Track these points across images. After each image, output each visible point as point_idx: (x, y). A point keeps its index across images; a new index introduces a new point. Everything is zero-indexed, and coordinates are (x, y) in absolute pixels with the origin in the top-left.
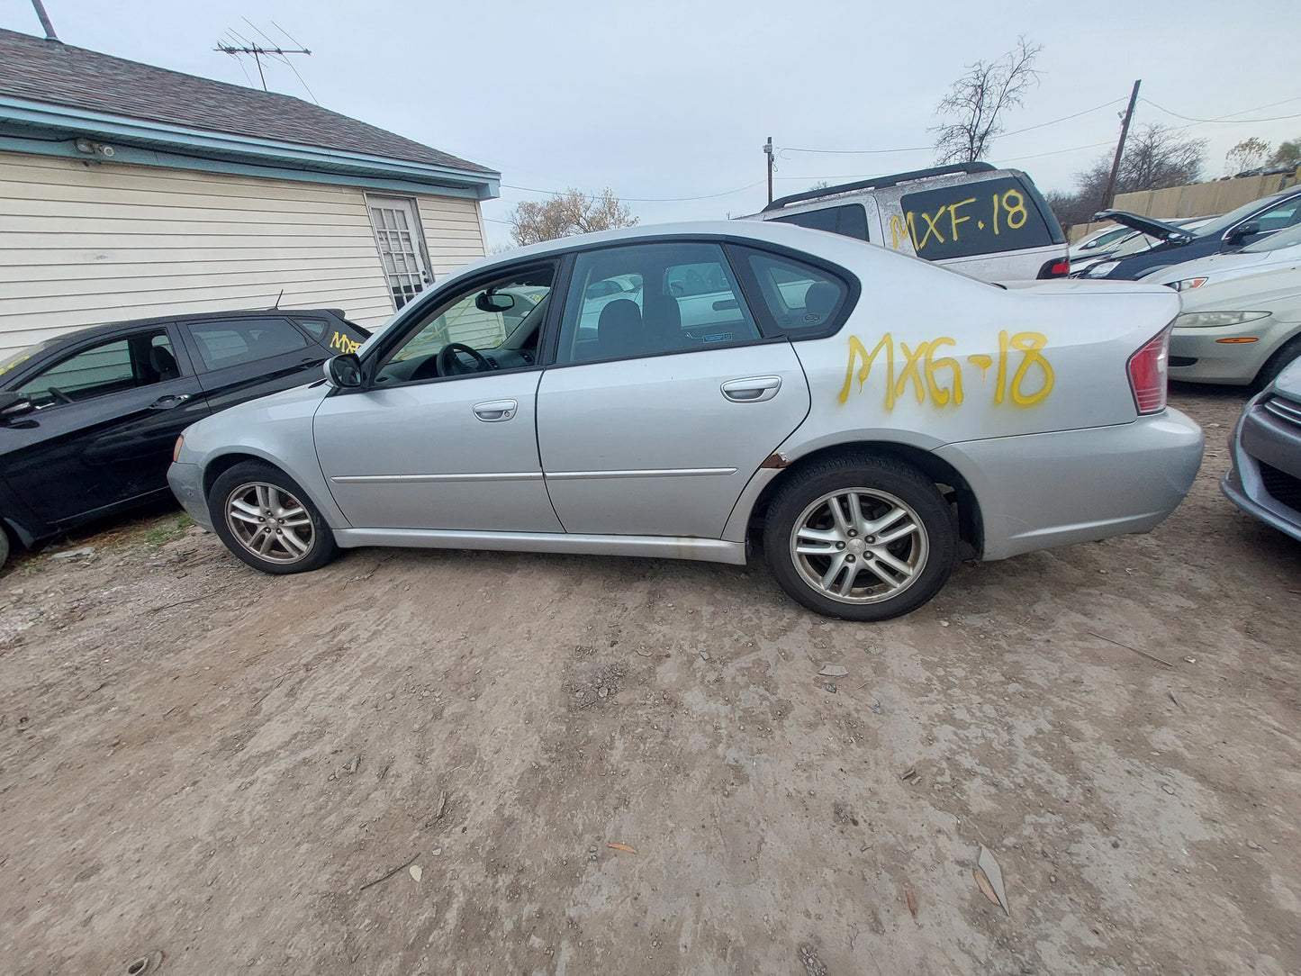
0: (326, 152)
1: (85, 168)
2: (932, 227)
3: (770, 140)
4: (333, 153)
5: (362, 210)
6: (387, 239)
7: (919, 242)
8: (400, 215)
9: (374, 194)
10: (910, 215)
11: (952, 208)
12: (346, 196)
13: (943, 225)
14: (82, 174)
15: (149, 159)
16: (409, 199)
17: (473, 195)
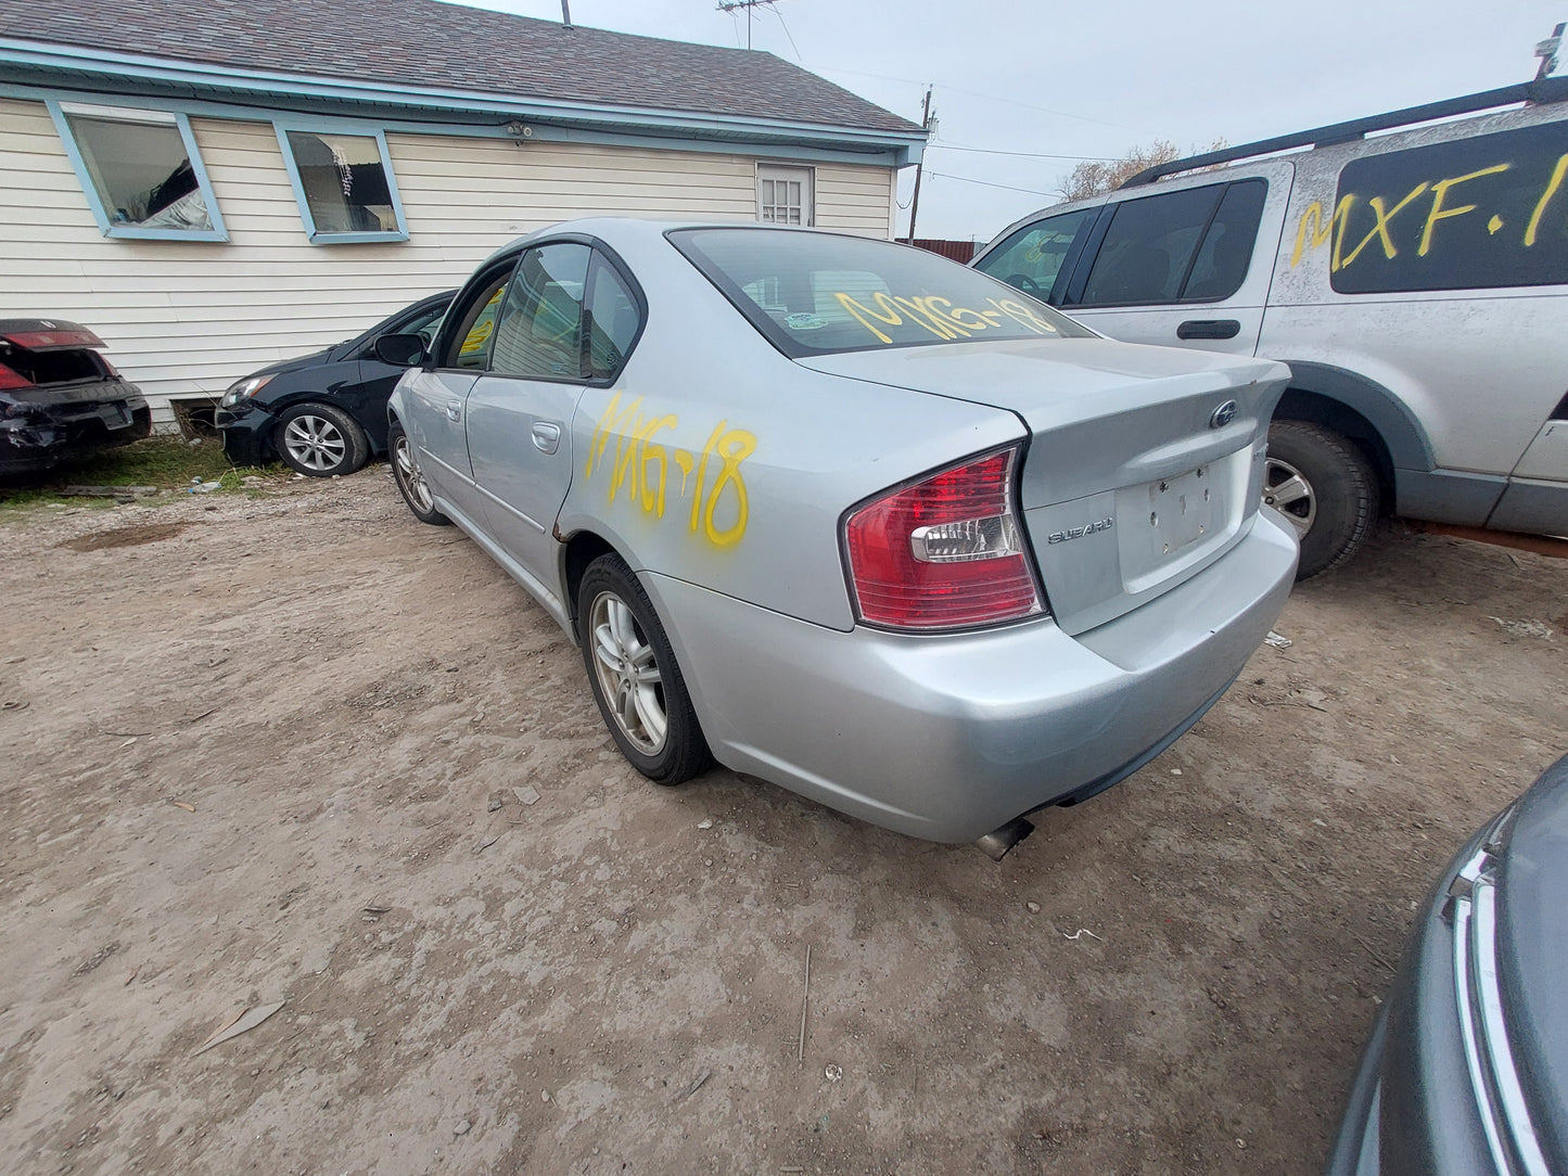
0: (715, 118)
1: (516, 148)
2: (1381, 227)
3: (1559, 29)
4: (721, 118)
5: (749, 182)
6: (773, 216)
7: (1344, 254)
8: (796, 187)
9: (765, 163)
10: (1348, 201)
11: (1441, 188)
12: (736, 167)
13: (1406, 228)
14: (512, 153)
15: (561, 136)
16: (808, 169)
17: (887, 161)
